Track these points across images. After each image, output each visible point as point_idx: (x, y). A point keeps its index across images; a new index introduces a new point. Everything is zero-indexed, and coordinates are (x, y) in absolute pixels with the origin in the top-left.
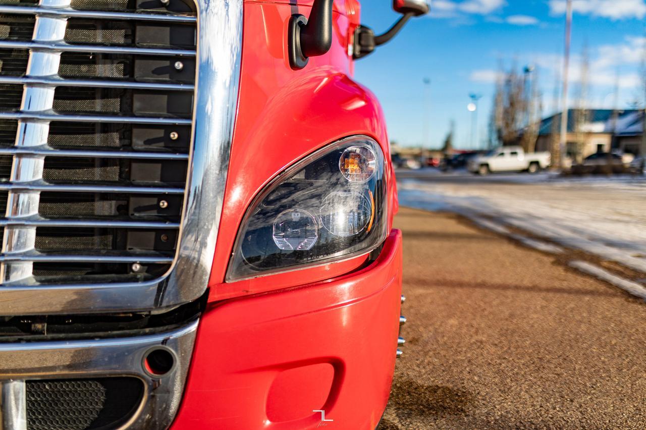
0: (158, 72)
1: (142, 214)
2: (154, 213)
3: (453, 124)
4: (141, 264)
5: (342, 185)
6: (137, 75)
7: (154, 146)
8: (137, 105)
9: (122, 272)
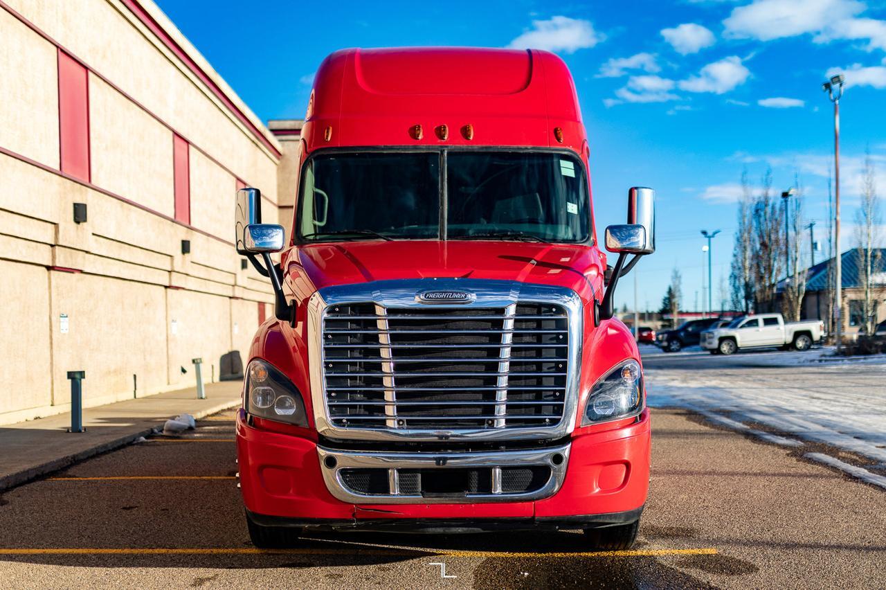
0: (551, 339)
1: (548, 398)
2: (552, 398)
3: (676, 276)
4: (549, 419)
5: (623, 384)
6: (543, 341)
7: (551, 370)
8: (543, 353)
9: (540, 423)
